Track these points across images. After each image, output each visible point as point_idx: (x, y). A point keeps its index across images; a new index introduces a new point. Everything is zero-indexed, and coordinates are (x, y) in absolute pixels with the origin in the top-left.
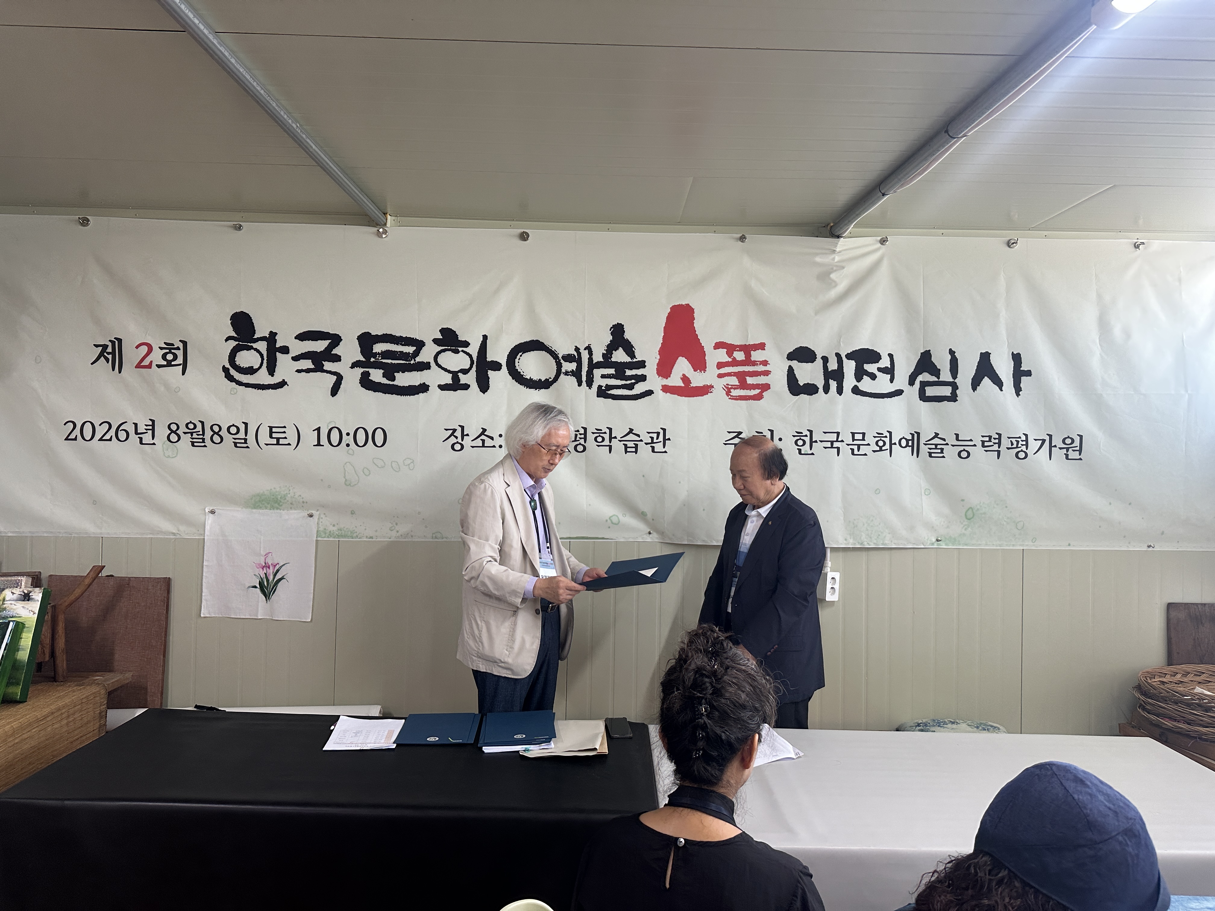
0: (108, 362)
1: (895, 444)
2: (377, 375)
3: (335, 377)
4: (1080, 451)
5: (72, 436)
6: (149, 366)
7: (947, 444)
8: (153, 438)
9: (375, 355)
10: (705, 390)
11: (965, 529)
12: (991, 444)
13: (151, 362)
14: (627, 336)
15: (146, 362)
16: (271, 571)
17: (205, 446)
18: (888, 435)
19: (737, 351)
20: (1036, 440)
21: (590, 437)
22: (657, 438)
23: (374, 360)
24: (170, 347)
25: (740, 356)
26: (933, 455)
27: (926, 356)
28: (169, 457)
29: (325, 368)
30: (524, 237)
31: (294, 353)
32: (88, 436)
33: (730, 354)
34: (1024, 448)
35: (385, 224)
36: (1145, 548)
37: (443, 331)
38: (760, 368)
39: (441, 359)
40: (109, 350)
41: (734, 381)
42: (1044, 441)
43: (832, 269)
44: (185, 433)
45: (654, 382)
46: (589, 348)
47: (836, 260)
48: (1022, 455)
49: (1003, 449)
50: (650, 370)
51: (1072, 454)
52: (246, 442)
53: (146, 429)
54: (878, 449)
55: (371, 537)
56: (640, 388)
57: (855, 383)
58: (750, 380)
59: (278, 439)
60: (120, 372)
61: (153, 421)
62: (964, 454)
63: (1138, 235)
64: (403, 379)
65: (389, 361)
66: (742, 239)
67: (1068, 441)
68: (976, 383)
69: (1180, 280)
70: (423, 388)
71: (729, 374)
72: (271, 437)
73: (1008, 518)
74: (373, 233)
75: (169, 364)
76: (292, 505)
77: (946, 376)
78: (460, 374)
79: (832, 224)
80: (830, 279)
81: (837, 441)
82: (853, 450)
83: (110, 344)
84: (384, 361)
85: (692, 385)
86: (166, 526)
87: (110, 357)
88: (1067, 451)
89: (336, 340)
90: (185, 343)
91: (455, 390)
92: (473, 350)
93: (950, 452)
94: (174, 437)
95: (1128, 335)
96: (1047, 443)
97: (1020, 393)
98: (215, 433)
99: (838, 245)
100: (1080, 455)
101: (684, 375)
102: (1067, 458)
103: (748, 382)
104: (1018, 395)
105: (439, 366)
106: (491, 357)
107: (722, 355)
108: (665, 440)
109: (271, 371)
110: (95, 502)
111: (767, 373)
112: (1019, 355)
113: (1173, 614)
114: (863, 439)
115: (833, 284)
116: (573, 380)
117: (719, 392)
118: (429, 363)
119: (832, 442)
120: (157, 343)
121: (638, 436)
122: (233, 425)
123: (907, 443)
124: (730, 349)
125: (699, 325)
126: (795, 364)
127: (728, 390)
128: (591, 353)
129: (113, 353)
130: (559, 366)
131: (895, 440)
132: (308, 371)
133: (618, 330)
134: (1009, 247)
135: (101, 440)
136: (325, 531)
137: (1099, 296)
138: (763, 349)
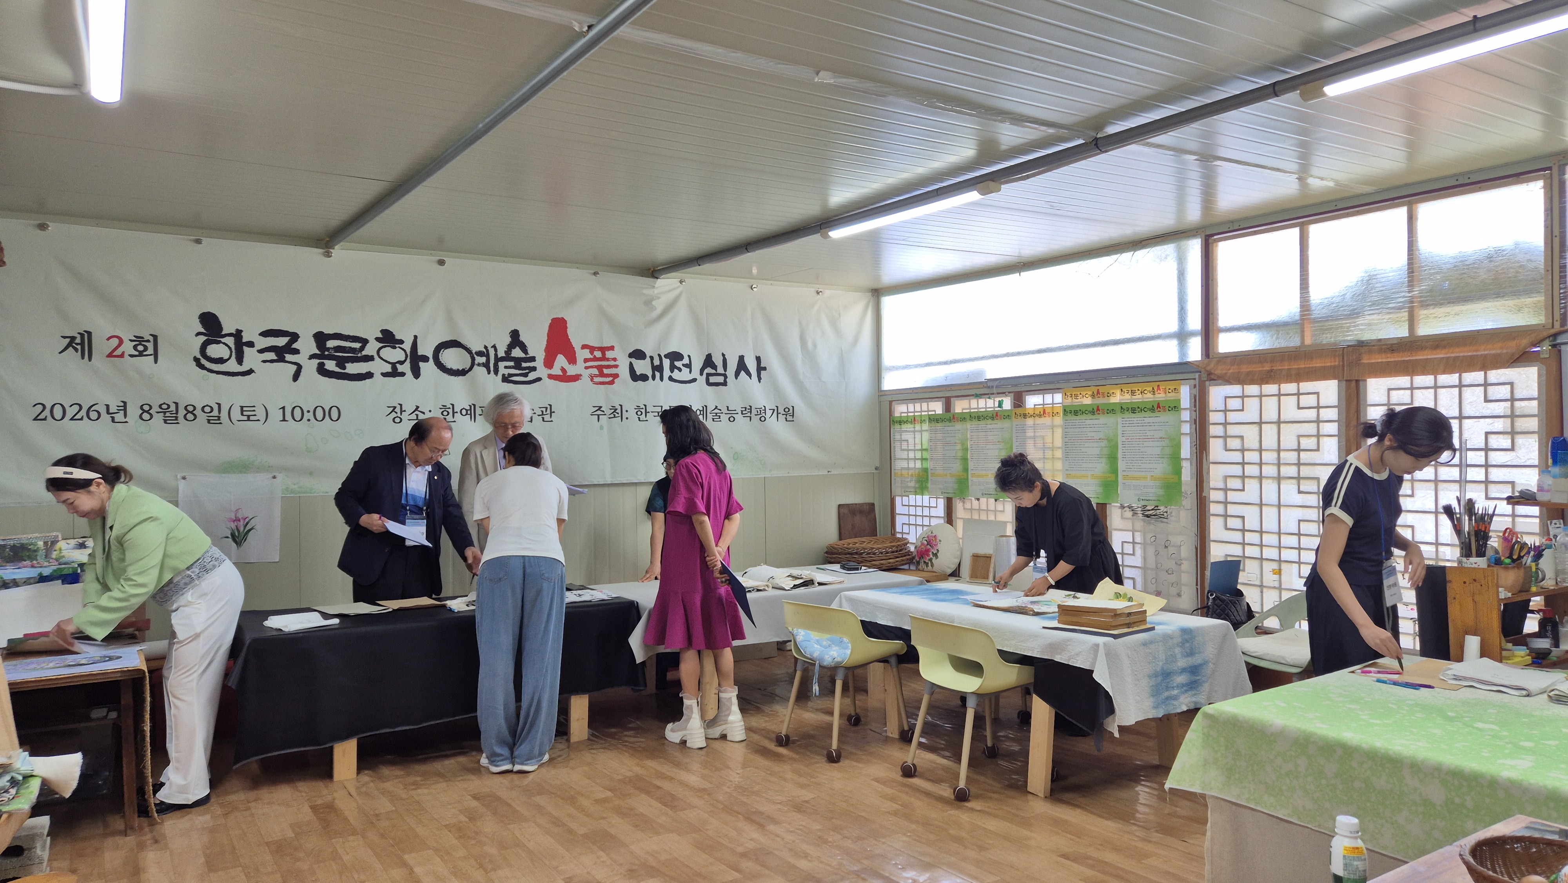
0: (76, 351)
2: (331, 365)
3: (296, 367)
4: (793, 416)
5: (42, 417)
6: (122, 356)
7: (723, 413)
8: (125, 416)
9: (328, 349)
10: (576, 378)
12: (747, 412)
13: (123, 353)
14: (522, 338)
15: (118, 352)
16: (242, 524)
17: (178, 423)
19: (596, 351)
20: (770, 410)
22: (545, 412)
23: (329, 353)
24: (139, 340)
25: (598, 354)
26: (715, 420)
27: (709, 357)
28: (141, 433)
29: (286, 359)
30: (441, 263)
31: (259, 346)
32: (59, 416)
33: (592, 353)
34: (764, 415)
36: (827, 473)
37: (384, 332)
38: (612, 363)
39: (383, 353)
40: (78, 340)
41: (595, 371)
42: (774, 410)
43: (653, 298)
44: (158, 413)
45: (542, 371)
46: (494, 347)
47: (656, 293)
48: (763, 419)
49: (753, 415)
50: (539, 363)
51: (789, 418)
52: (219, 420)
53: (118, 410)
57: (670, 374)
58: (606, 371)
59: (249, 416)
60: (90, 360)
61: (125, 403)
62: (732, 419)
63: (818, 286)
64: (352, 368)
65: (340, 354)
66: (596, 274)
67: (787, 410)
68: (737, 375)
69: (840, 315)
70: (369, 375)
71: (592, 367)
72: (242, 415)
73: (757, 458)
74: (321, 254)
75: (141, 354)
76: (259, 469)
77: (720, 370)
78: (397, 365)
79: (651, 272)
80: (652, 304)
83: (78, 336)
84: (335, 354)
85: (567, 374)
87: (79, 347)
88: (786, 416)
89: (294, 337)
90: (155, 337)
91: (394, 377)
92: (407, 346)
93: (724, 418)
94: (146, 416)
95: (815, 346)
96: (776, 411)
98: (189, 412)
99: (657, 282)
100: (793, 418)
101: (562, 367)
102: (786, 420)
103: (605, 373)
104: (760, 382)
105: (382, 359)
106: (421, 352)
107: (587, 354)
108: (551, 412)
109: (240, 361)
111: (616, 366)
112: (760, 357)
113: (842, 510)
115: (653, 308)
116: (484, 369)
117: (586, 379)
118: (373, 356)
120: (127, 336)
122: (207, 406)
124: (592, 349)
125: (571, 332)
126: (633, 360)
127: (592, 378)
128: (496, 350)
129: (82, 344)
130: (473, 359)
132: (272, 361)
133: (515, 334)
134: (752, 290)
135: (72, 419)
136: (287, 489)
137: (800, 323)
138: (613, 350)
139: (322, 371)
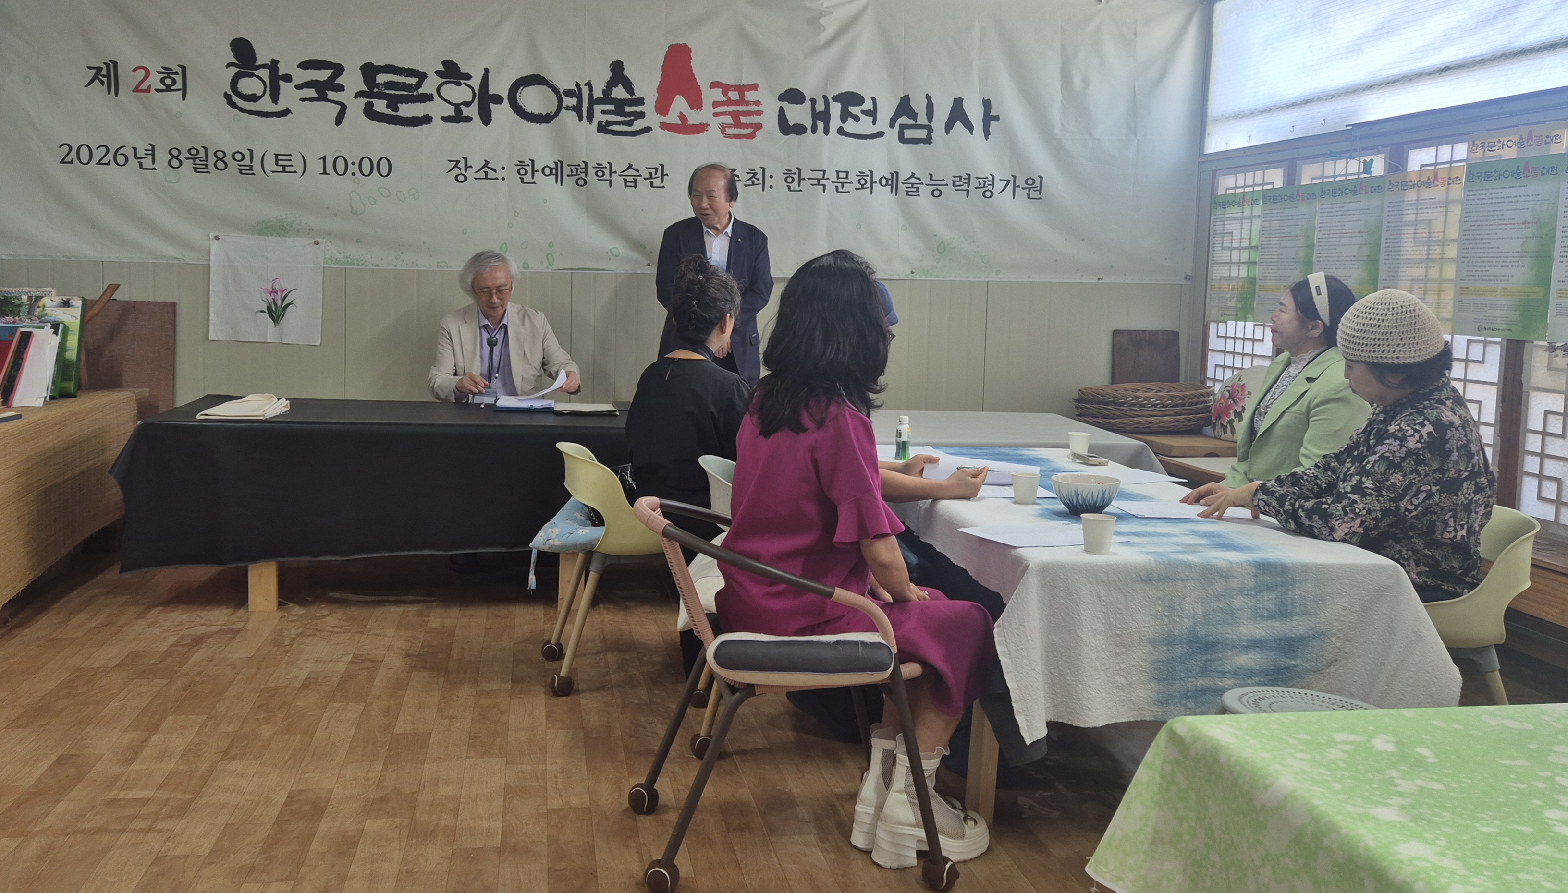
0: (102, 86)
1: (876, 182)
2: (380, 106)
3: (339, 107)
4: (1040, 191)
5: (68, 159)
6: (148, 90)
7: (922, 184)
8: (154, 162)
9: (378, 85)
10: (701, 128)
11: (937, 263)
12: (962, 183)
13: (150, 86)
14: (627, 73)
15: (144, 86)
16: (279, 297)
17: (208, 172)
18: (869, 174)
19: (732, 90)
20: (1001, 181)
21: (591, 171)
22: (656, 173)
23: (377, 90)
24: (167, 72)
25: (734, 95)
26: (910, 193)
27: (905, 100)
28: (171, 182)
29: (329, 97)
31: (297, 80)
32: (85, 159)
33: (725, 94)
34: (990, 188)
36: (1096, 280)
37: (445, 63)
38: (753, 108)
39: (444, 91)
40: (104, 72)
41: (729, 120)
42: (1008, 181)
43: (821, 13)
44: (187, 159)
45: (652, 119)
46: (589, 84)
47: (825, 6)
48: (988, 194)
49: (972, 188)
51: (1033, 194)
52: (251, 169)
53: (146, 154)
54: (860, 186)
55: (377, 265)
57: (840, 124)
58: (744, 120)
59: (284, 167)
61: (153, 146)
62: (937, 193)
64: (407, 110)
65: (392, 92)
67: (1030, 182)
68: (949, 127)
69: (1136, 33)
70: (427, 119)
71: (724, 113)
72: (277, 164)
73: (975, 252)
75: (168, 89)
76: (299, 232)
77: (922, 120)
78: (462, 107)
80: (819, 23)
81: (823, 178)
82: (837, 187)
83: (104, 67)
84: (387, 91)
85: (689, 123)
86: (169, 251)
87: (105, 80)
88: (1029, 191)
89: (338, 69)
90: (183, 68)
91: (458, 122)
92: (476, 82)
93: (925, 191)
94: (175, 163)
95: (1086, 83)
96: (1011, 184)
97: (989, 137)
98: (219, 159)
100: (1040, 194)
101: (681, 113)
102: (1029, 197)
103: (742, 122)
104: (987, 138)
105: (442, 98)
106: (491, 91)
107: (717, 95)
108: (663, 175)
109: (275, 99)
110: (93, 226)
111: (759, 113)
112: (989, 101)
113: (1118, 340)
114: (847, 178)
115: (822, 29)
116: (575, 114)
117: (714, 130)
118: (432, 95)
119: (819, 180)
120: (155, 67)
121: (638, 171)
122: (238, 152)
123: (887, 182)
124: (726, 88)
125: (696, 64)
126: (785, 104)
127: (723, 128)
128: (591, 89)
129: (108, 76)
130: (560, 101)
131: (876, 178)
133: (617, 67)
135: (99, 163)
136: (331, 258)
137: (1063, 47)
138: (756, 90)
139: (370, 113)
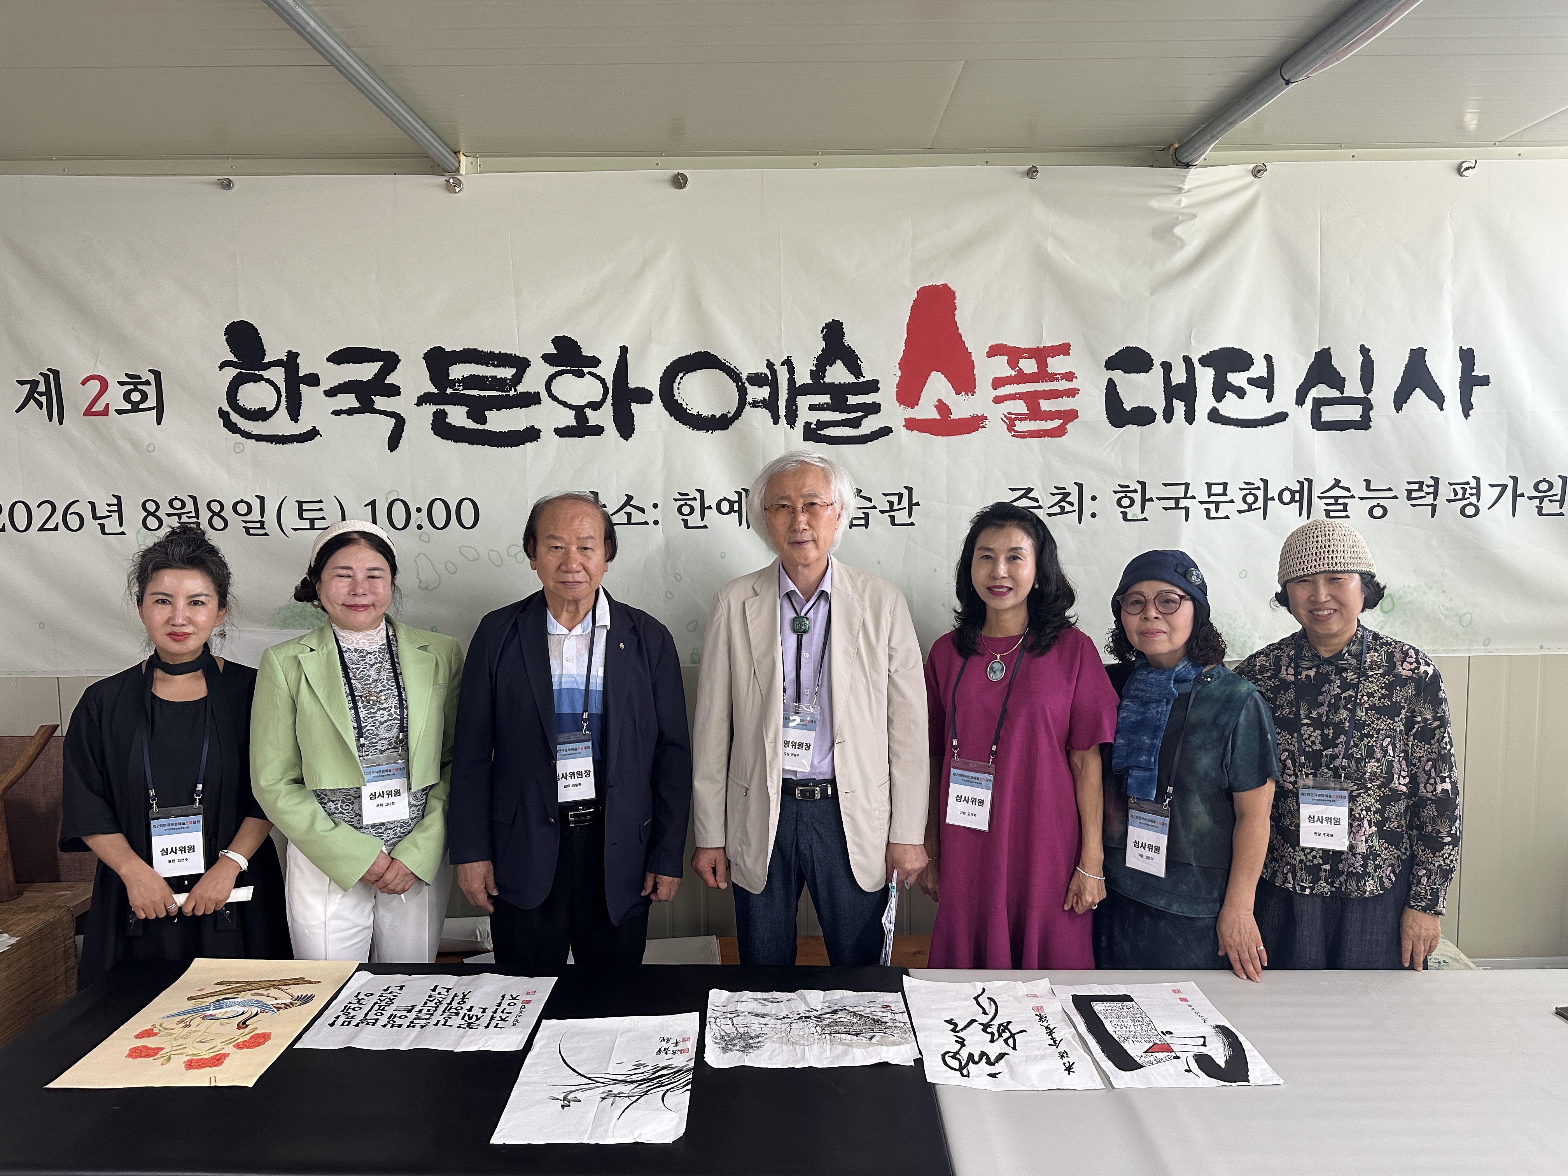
0: (41, 408)
1: (1272, 499)
2: (457, 416)
3: (392, 422)
4: (1562, 502)
6: (105, 412)
7: (1353, 497)
8: (121, 524)
9: (453, 384)
10: (973, 424)
12: (1422, 494)
13: (107, 405)
14: (849, 340)
15: (99, 407)
18: (1261, 485)
19: (1025, 358)
20: (1492, 486)
22: (899, 504)
23: (451, 391)
24: (134, 381)
25: (1029, 366)
27: (1323, 358)
29: (376, 407)
30: (679, 181)
31: (327, 383)
32: (21, 523)
33: (1013, 364)
34: (1473, 499)
35: (458, 170)
37: (558, 341)
38: (1062, 385)
39: (556, 387)
40: (42, 388)
41: (1020, 407)
42: (1504, 487)
43: (1177, 218)
44: (169, 515)
45: (892, 412)
46: (788, 363)
47: (1183, 205)
48: (1470, 510)
49: (1441, 501)
50: (886, 396)
51: (1549, 507)
52: (262, 527)
53: (109, 511)
54: (1246, 507)
56: (869, 425)
57: (1213, 403)
58: (1045, 405)
59: (312, 521)
60: (61, 423)
61: (119, 499)
62: (1378, 512)
64: (499, 421)
65: (475, 393)
66: (1032, 173)
67: (1544, 487)
68: (1401, 398)
70: (531, 434)
71: (1012, 397)
72: (301, 517)
73: (1447, 609)
74: (439, 186)
75: (136, 408)
77: (1353, 389)
78: (587, 411)
79: (1177, 145)
80: (1174, 235)
81: (1185, 497)
82: (1208, 511)
83: (41, 379)
84: (467, 392)
85: (952, 417)
87: (43, 399)
88: (1541, 503)
89: (390, 361)
90: (157, 374)
91: (581, 436)
92: (607, 370)
93: (1358, 509)
94: (153, 523)
96: (1509, 491)
97: (1470, 412)
98: (214, 514)
99: (1187, 180)
100: (1561, 508)
101: (939, 401)
102: (1540, 513)
103: (1043, 409)
104: (1467, 415)
105: (555, 398)
106: (633, 382)
107: (1001, 367)
108: (911, 505)
109: (294, 414)
110: (42, 626)
111: (1072, 393)
112: (1471, 351)
114: (1224, 494)
115: (1178, 244)
116: (766, 414)
117: (995, 426)
118: (538, 393)
119: (1177, 500)
120: (114, 375)
121: (870, 500)
122: (242, 501)
123: (1293, 497)
124: (1014, 355)
125: (963, 318)
126: (1118, 375)
127: (1010, 422)
128: (791, 371)
129: (48, 394)
130: (742, 392)
131: (1273, 492)
132: (350, 412)
133: (834, 332)
134: (1460, 174)
135: (41, 529)
138: (1067, 353)
139: (443, 428)
